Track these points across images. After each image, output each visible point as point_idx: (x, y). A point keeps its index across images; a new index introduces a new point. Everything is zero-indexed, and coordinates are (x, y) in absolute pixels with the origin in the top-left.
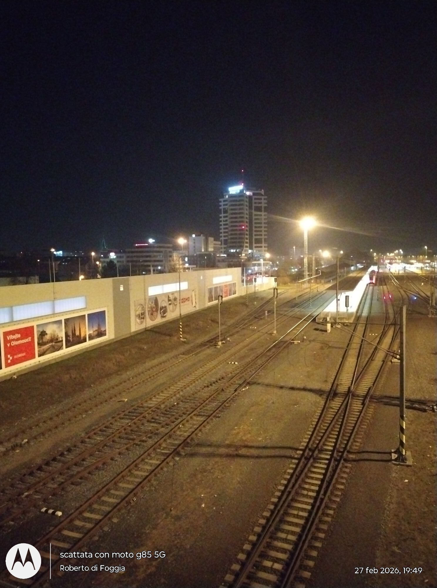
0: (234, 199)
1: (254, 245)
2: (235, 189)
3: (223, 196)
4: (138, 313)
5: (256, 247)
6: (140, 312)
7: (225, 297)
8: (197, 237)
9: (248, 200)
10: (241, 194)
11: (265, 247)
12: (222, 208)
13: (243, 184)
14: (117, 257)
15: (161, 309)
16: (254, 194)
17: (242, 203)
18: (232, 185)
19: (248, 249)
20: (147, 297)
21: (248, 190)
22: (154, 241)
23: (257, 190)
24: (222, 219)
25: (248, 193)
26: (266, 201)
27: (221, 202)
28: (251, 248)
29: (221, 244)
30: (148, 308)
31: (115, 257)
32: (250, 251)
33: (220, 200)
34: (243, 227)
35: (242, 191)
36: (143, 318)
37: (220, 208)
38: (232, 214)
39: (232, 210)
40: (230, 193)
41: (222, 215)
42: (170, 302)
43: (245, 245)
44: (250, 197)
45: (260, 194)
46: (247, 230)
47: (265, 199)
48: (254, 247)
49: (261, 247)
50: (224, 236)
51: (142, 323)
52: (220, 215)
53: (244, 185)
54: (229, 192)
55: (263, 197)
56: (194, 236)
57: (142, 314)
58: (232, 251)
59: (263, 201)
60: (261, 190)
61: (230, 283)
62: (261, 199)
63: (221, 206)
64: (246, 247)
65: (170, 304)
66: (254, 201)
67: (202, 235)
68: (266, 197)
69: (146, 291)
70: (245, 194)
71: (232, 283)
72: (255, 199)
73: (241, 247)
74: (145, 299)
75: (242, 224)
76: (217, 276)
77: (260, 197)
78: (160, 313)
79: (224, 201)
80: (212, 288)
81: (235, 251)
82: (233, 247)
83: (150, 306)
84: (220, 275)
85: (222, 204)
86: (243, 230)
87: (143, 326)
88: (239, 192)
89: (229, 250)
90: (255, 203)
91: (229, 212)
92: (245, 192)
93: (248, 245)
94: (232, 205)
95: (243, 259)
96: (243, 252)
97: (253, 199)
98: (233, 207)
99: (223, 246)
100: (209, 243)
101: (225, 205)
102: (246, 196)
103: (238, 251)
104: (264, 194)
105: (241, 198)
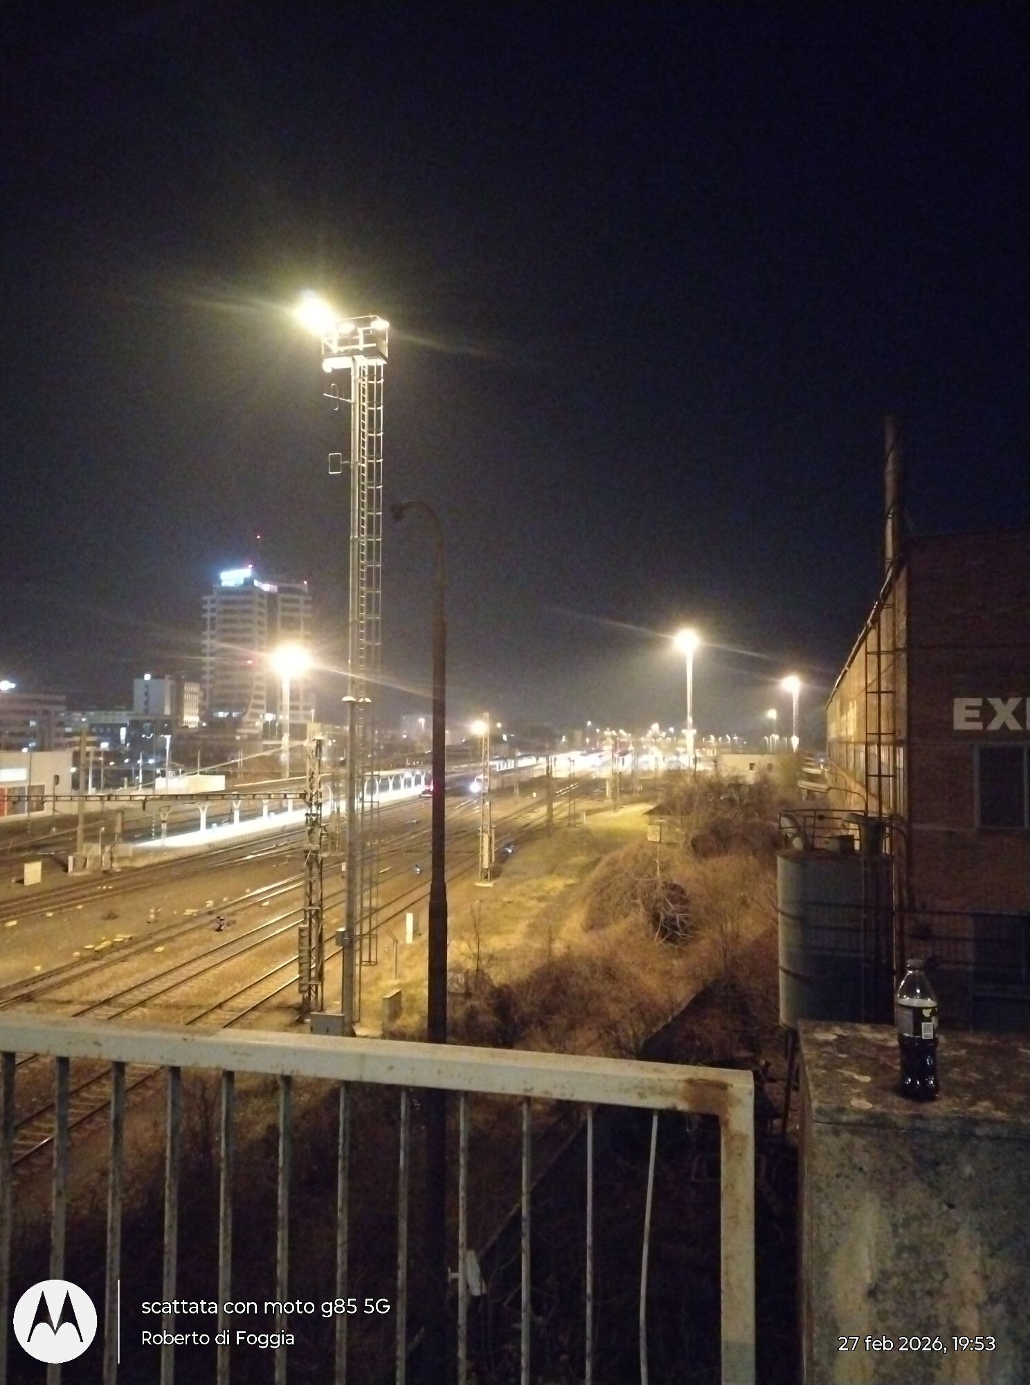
0: (230, 598)
1: (280, 704)
2: (233, 577)
3: (210, 592)
10: (248, 588)
11: (306, 708)
13: (251, 566)
16: (281, 590)
18: (226, 567)
19: (264, 711)
21: (264, 579)
22: (12, 686)
23: (288, 581)
24: (206, 642)
25: (267, 587)
26: (309, 607)
27: (205, 602)
28: (272, 710)
29: (204, 699)
32: (269, 717)
33: (205, 598)
34: (250, 662)
35: (249, 582)
37: (204, 616)
38: (224, 631)
40: (223, 584)
41: (207, 632)
44: (271, 595)
47: (306, 602)
48: (279, 708)
49: (296, 708)
50: (211, 681)
52: (204, 633)
53: (256, 568)
54: (220, 582)
56: (148, 677)
58: (221, 714)
60: (300, 581)
62: (296, 601)
63: (205, 611)
64: (258, 707)
66: (280, 605)
67: (167, 676)
68: (311, 598)
70: (257, 587)
71: (26, 785)
72: (285, 600)
73: (242, 706)
81: (226, 714)
82: (222, 707)
85: (208, 607)
88: (242, 582)
89: (215, 714)
90: (284, 609)
91: (219, 626)
92: (256, 583)
93: (263, 702)
94: (225, 612)
95: (240, 734)
96: (246, 718)
97: (279, 600)
98: (227, 616)
99: (207, 704)
100: (186, 697)
101: (213, 610)
102: (261, 594)
103: (234, 714)
104: (306, 590)
105: (248, 598)
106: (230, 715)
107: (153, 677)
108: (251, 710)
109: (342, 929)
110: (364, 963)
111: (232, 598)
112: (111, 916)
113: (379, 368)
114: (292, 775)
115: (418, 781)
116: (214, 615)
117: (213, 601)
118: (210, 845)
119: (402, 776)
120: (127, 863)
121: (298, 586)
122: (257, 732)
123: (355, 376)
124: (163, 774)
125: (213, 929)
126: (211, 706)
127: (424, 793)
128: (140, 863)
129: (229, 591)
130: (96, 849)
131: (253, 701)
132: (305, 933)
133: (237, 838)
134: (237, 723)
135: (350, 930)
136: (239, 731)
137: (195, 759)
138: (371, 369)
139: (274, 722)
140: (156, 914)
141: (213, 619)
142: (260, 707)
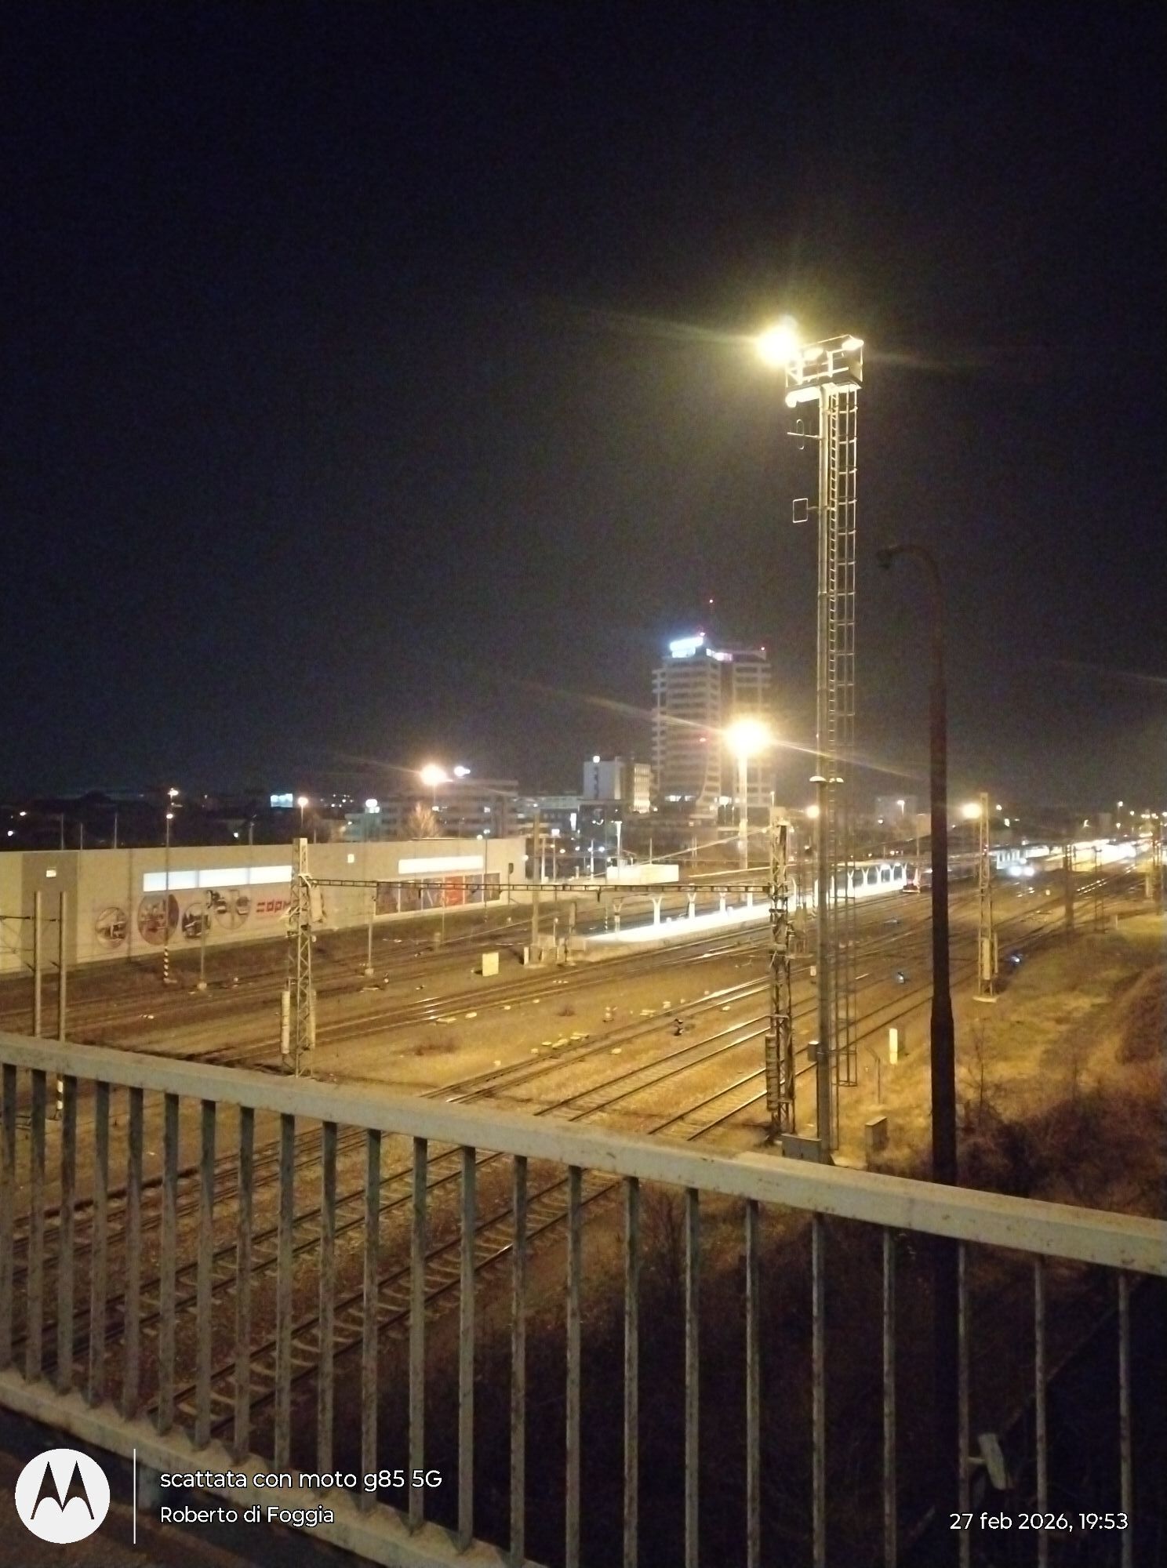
0: (683, 670)
2: (684, 647)
3: (658, 664)
4: (102, 924)
6: (112, 925)
8: (604, 763)
9: (718, 672)
10: (699, 658)
12: (658, 691)
13: (703, 634)
14: (383, 810)
15: (186, 921)
16: (737, 658)
17: (701, 679)
18: (676, 636)
19: (717, 794)
20: (135, 893)
21: (718, 647)
22: (468, 771)
23: (743, 648)
24: (658, 719)
25: (720, 656)
26: (768, 676)
30: (140, 915)
31: (378, 810)
33: (655, 672)
35: (701, 652)
36: (122, 937)
37: (655, 691)
38: (676, 706)
39: (675, 696)
40: (674, 655)
41: (658, 709)
42: (222, 908)
44: (723, 664)
45: (754, 659)
47: (764, 670)
50: (662, 762)
51: (115, 946)
52: (654, 710)
53: (708, 635)
54: (670, 653)
55: (759, 666)
56: (596, 759)
57: (116, 928)
58: (673, 798)
59: (760, 675)
60: (758, 648)
62: (754, 670)
63: (655, 686)
64: (711, 789)
65: (222, 912)
66: (735, 675)
67: (617, 758)
68: (768, 666)
69: (133, 880)
70: (710, 657)
71: (481, 873)
72: (739, 670)
73: (695, 789)
74: (130, 898)
77: (752, 665)
78: (184, 929)
80: (394, 883)
81: (679, 798)
82: (674, 791)
83: (146, 913)
85: (658, 681)
87: (120, 953)
88: (694, 652)
89: (666, 798)
90: (739, 680)
91: (670, 702)
92: (709, 652)
93: (718, 784)
94: (677, 686)
95: (692, 819)
96: (699, 802)
97: (734, 669)
98: (677, 691)
99: (658, 787)
100: (637, 780)
101: (663, 685)
102: (715, 664)
103: (687, 798)
104: (764, 657)
105: (701, 669)
106: (682, 800)
107: (601, 760)
108: (704, 793)
109: (815, 1042)
110: (841, 1083)
111: (685, 670)
112: (567, 1013)
113: (851, 394)
114: (751, 865)
115: (898, 874)
116: (664, 689)
117: (663, 675)
118: (665, 941)
119: (879, 868)
120: (580, 957)
121: (756, 653)
122: (711, 817)
123: (823, 409)
124: (615, 863)
125: (670, 1032)
126: (662, 789)
127: (906, 887)
128: (595, 957)
129: (682, 663)
130: (551, 940)
131: (707, 783)
132: (772, 1044)
133: (695, 933)
134: (687, 809)
135: (824, 1043)
136: (692, 816)
137: (647, 847)
138: (842, 396)
139: (729, 806)
140: (613, 1013)
141: (663, 695)
142: (713, 789)
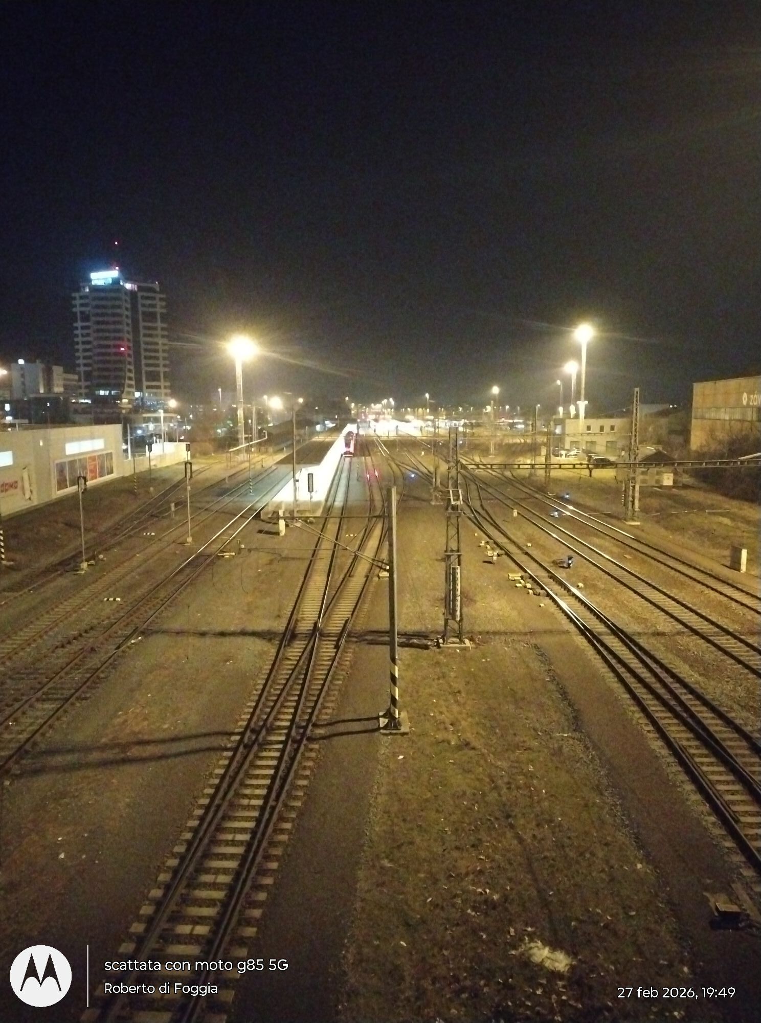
0: (102, 295)
1: (145, 383)
2: (102, 277)
3: (78, 289)
5: (148, 387)
7: (93, 478)
8: (28, 364)
9: (128, 299)
10: (116, 287)
11: (165, 387)
13: (117, 268)
16: (139, 287)
17: (117, 303)
18: (97, 269)
19: (133, 390)
21: (127, 280)
24: (78, 332)
25: (128, 286)
27: (75, 299)
28: (139, 389)
29: (79, 380)
32: (137, 395)
34: (122, 349)
35: (116, 282)
38: (98, 323)
39: (97, 315)
40: (93, 283)
41: (79, 324)
43: (128, 382)
44: (132, 293)
45: (153, 290)
46: (129, 355)
47: (161, 299)
48: (144, 387)
49: (158, 387)
50: (85, 365)
52: (75, 325)
54: (90, 281)
55: (157, 296)
56: (21, 361)
58: (102, 393)
59: (157, 302)
60: (153, 282)
61: (100, 453)
62: (153, 298)
63: (75, 306)
64: (130, 386)
66: (140, 301)
67: (38, 361)
68: (163, 296)
70: (123, 287)
71: (105, 452)
72: (143, 297)
73: (120, 386)
75: (118, 342)
76: (72, 440)
77: (153, 295)
79: (81, 298)
80: (65, 463)
81: (107, 393)
82: (102, 387)
84: (79, 439)
85: (78, 302)
86: (121, 354)
88: (110, 282)
89: (97, 392)
90: (144, 305)
91: (90, 319)
92: (122, 283)
93: (133, 382)
94: (97, 307)
96: (123, 395)
97: (139, 297)
98: (98, 311)
100: (55, 377)
101: (82, 305)
102: (127, 292)
104: (158, 289)
105: (116, 295)
106: (110, 393)
108: (127, 389)
111: (104, 295)
116: (84, 309)
117: (83, 298)
121: (151, 285)
141: (82, 313)
142: (132, 386)
